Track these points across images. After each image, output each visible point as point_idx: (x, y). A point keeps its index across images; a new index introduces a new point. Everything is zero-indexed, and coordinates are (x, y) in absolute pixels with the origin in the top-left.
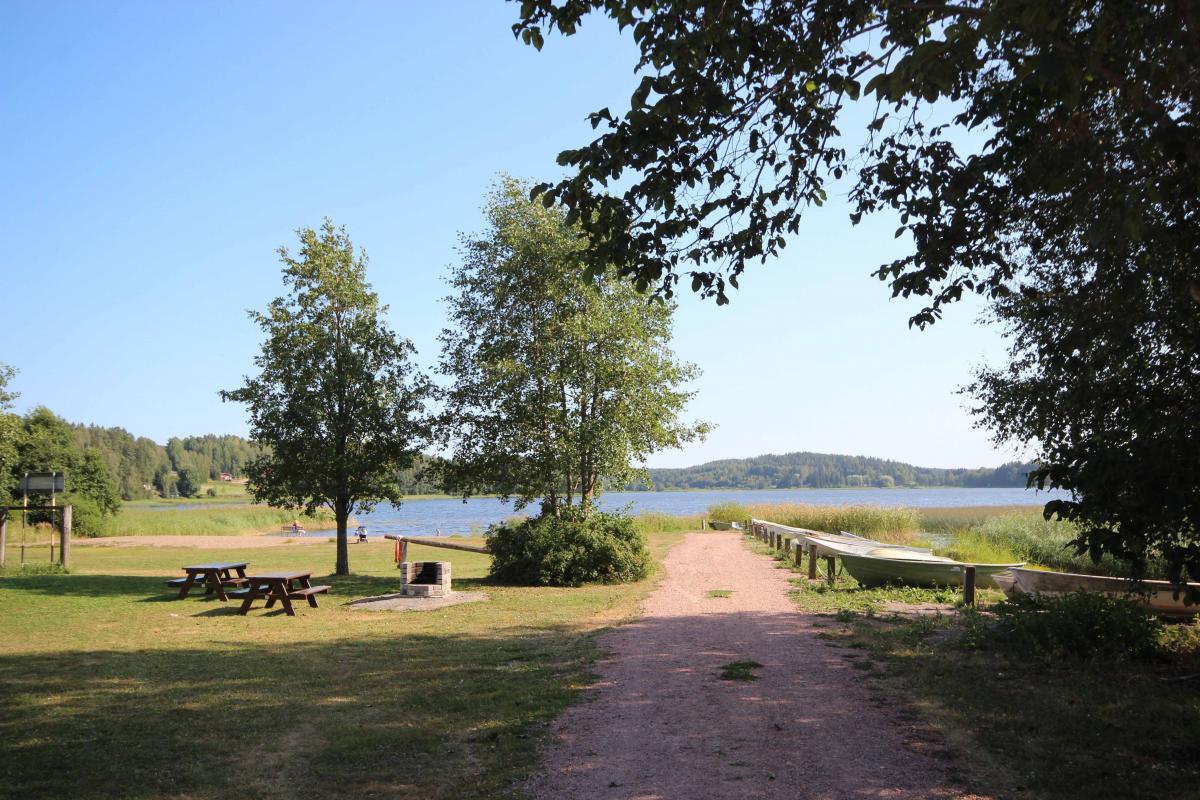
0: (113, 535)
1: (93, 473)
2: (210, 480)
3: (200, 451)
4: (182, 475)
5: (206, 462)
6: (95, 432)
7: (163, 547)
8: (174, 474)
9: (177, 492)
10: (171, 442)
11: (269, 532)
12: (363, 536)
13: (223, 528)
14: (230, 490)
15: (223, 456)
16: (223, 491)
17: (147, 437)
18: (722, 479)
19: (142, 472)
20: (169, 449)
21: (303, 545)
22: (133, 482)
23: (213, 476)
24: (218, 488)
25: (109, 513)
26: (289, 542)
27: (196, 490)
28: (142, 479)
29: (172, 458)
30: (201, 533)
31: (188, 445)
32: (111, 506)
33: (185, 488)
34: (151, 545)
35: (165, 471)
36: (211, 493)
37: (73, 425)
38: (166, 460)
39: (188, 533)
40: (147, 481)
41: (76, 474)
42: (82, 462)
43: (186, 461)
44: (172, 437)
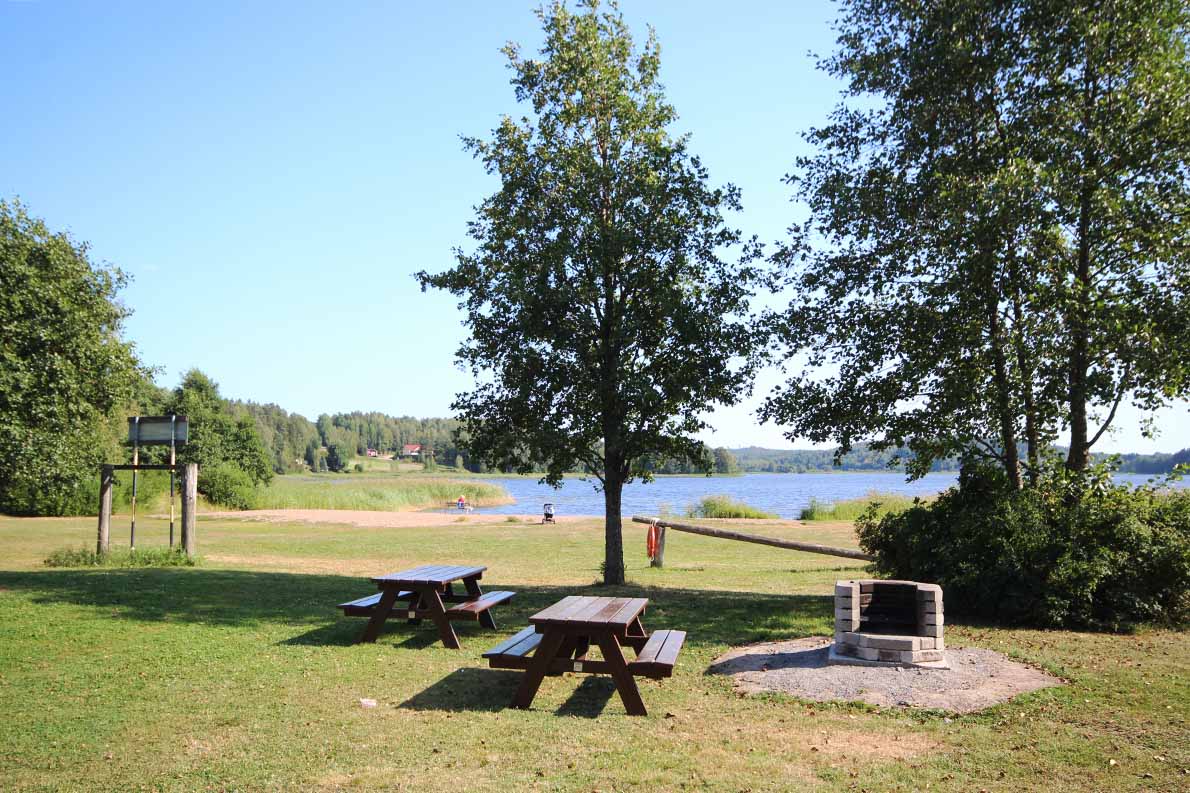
0: (265, 508)
1: (245, 441)
2: (357, 456)
3: (348, 427)
4: (331, 450)
5: (354, 439)
6: (251, 408)
7: (317, 523)
8: (324, 450)
9: (327, 467)
10: (321, 418)
11: (425, 508)
12: (548, 516)
13: (380, 503)
14: (376, 466)
15: (370, 432)
16: (370, 466)
17: (300, 413)
18: (866, 461)
19: (295, 447)
20: (320, 425)
21: (478, 524)
22: (286, 455)
23: (360, 452)
24: (364, 462)
25: (261, 484)
26: (462, 520)
27: (344, 465)
28: (295, 454)
29: (322, 434)
30: (356, 508)
31: (337, 422)
32: (263, 476)
33: (334, 463)
34: (305, 521)
35: (315, 447)
36: (359, 469)
37: (232, 401)
38: (317, 436)
39: (342, 507)
40: (299, 455)
41: (228, 441)
42: (235, 430)
43: (334, 436)
44: (322, 413)
